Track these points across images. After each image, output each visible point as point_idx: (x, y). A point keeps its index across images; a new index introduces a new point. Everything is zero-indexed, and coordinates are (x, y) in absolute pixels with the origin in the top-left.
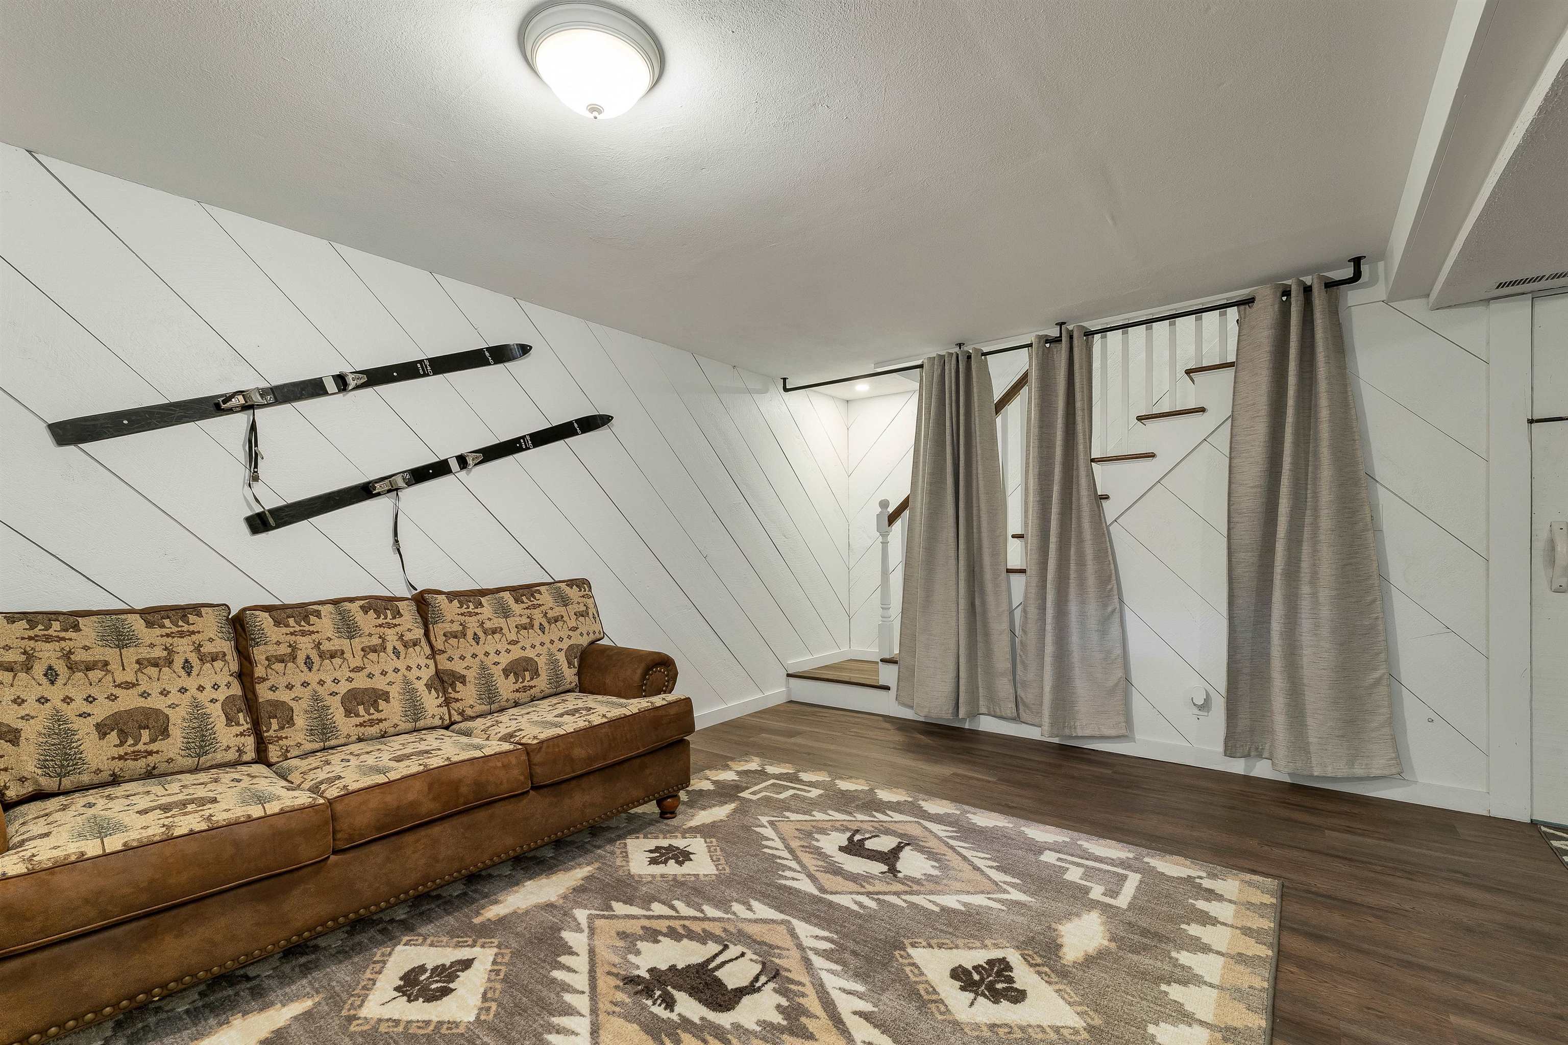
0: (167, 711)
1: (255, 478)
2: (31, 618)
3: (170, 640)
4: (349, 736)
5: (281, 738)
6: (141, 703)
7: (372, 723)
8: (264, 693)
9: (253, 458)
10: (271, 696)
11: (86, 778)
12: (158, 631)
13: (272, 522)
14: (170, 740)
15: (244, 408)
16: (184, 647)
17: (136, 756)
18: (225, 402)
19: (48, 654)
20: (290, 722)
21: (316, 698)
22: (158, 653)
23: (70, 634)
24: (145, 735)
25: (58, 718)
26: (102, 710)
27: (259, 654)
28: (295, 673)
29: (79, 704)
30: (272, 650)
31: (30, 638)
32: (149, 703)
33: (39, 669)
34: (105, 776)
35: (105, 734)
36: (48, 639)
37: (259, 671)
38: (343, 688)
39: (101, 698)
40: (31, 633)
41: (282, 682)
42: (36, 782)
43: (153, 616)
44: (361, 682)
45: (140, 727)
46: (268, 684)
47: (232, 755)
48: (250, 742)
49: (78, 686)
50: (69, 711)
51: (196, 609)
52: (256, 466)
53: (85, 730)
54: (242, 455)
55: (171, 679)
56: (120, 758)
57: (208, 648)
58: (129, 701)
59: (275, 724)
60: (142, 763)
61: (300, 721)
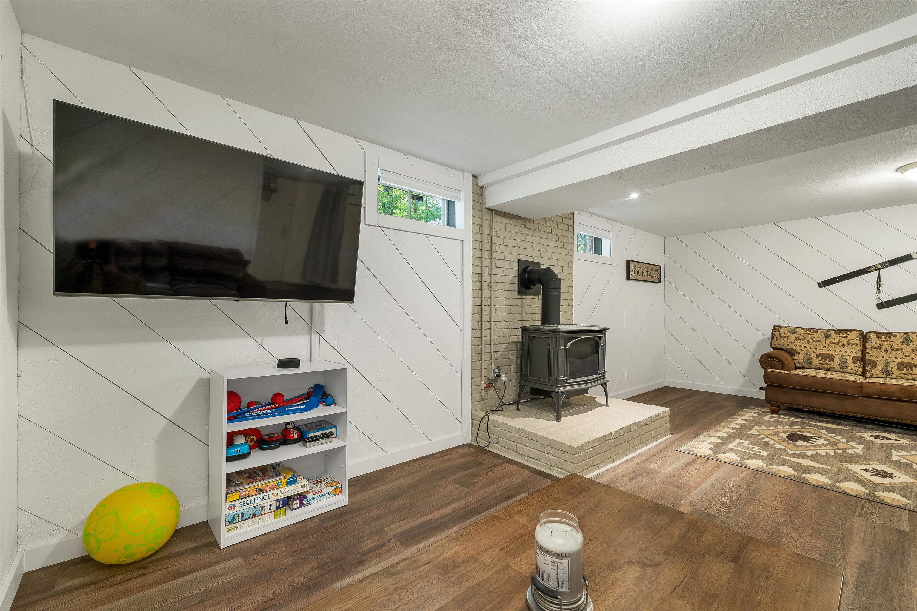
0: (834, 355)
1: (879, 291)
2: (807, 329)
3: (840, 338)
4: (897, 376)
5: (871, 371)
6: (828, 352)
7: (908, 374)
8: (868, 357)
9: (879, 285)
10: (870, 358)
11: (813, 366)
12: (837, 335)
13: (885, 305)
14: (834, 363)
15: (876, 270)
16: (844, 341)
17: (825, 364)
18: (868, 270)
19: (809, 337)
20: (875, 367)
21: (886, 362)
22: (836, 341)
23: (815, 334)
24: (828, 360)
25: (808, 351)
26: (818, 352)
27: (869, 346)
28: (880, 353)
29: (813, 350)
30: (873, 345)
31: (805, 333)
32: (830, 353)
33: (806, 341)
34: (817, 367)
35: (818, 357)
36: (809, 334)
37: (868, 351)
38: (899, 360)
39: (818, 349)
40: (806, 332)
41: (875, 354)
42: (802, 364)
43: (837, 332)
44: (907, 360)
45: (827, 358)
46: (870, 355)
47: (853, 371)
48: (860, 370)
49: (814, 346)
50: (811, 351)
51: (851, 331)
52: (879, 288)
53: (813, 355)
54: (876, 285)
55: (838, 348)
56: (821, 364)
57: (851, 342)
58: (825, 351)
59: (870, 366)
60: (826, 366)
61: (879, 367)
